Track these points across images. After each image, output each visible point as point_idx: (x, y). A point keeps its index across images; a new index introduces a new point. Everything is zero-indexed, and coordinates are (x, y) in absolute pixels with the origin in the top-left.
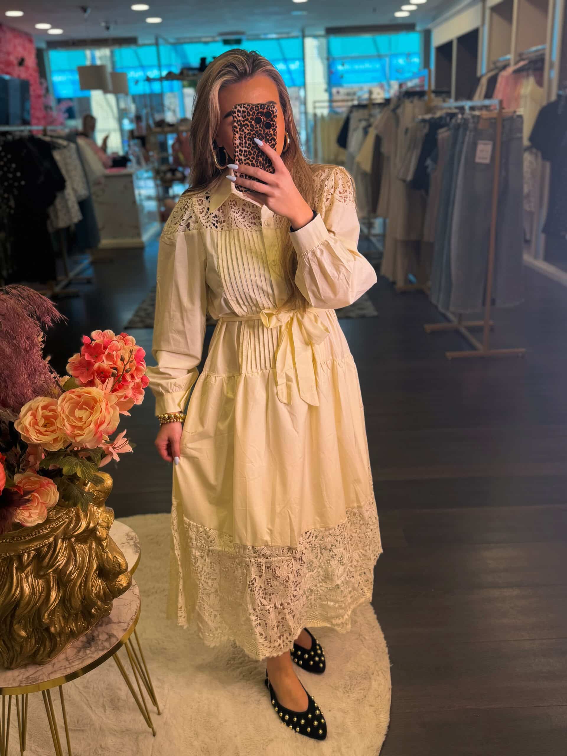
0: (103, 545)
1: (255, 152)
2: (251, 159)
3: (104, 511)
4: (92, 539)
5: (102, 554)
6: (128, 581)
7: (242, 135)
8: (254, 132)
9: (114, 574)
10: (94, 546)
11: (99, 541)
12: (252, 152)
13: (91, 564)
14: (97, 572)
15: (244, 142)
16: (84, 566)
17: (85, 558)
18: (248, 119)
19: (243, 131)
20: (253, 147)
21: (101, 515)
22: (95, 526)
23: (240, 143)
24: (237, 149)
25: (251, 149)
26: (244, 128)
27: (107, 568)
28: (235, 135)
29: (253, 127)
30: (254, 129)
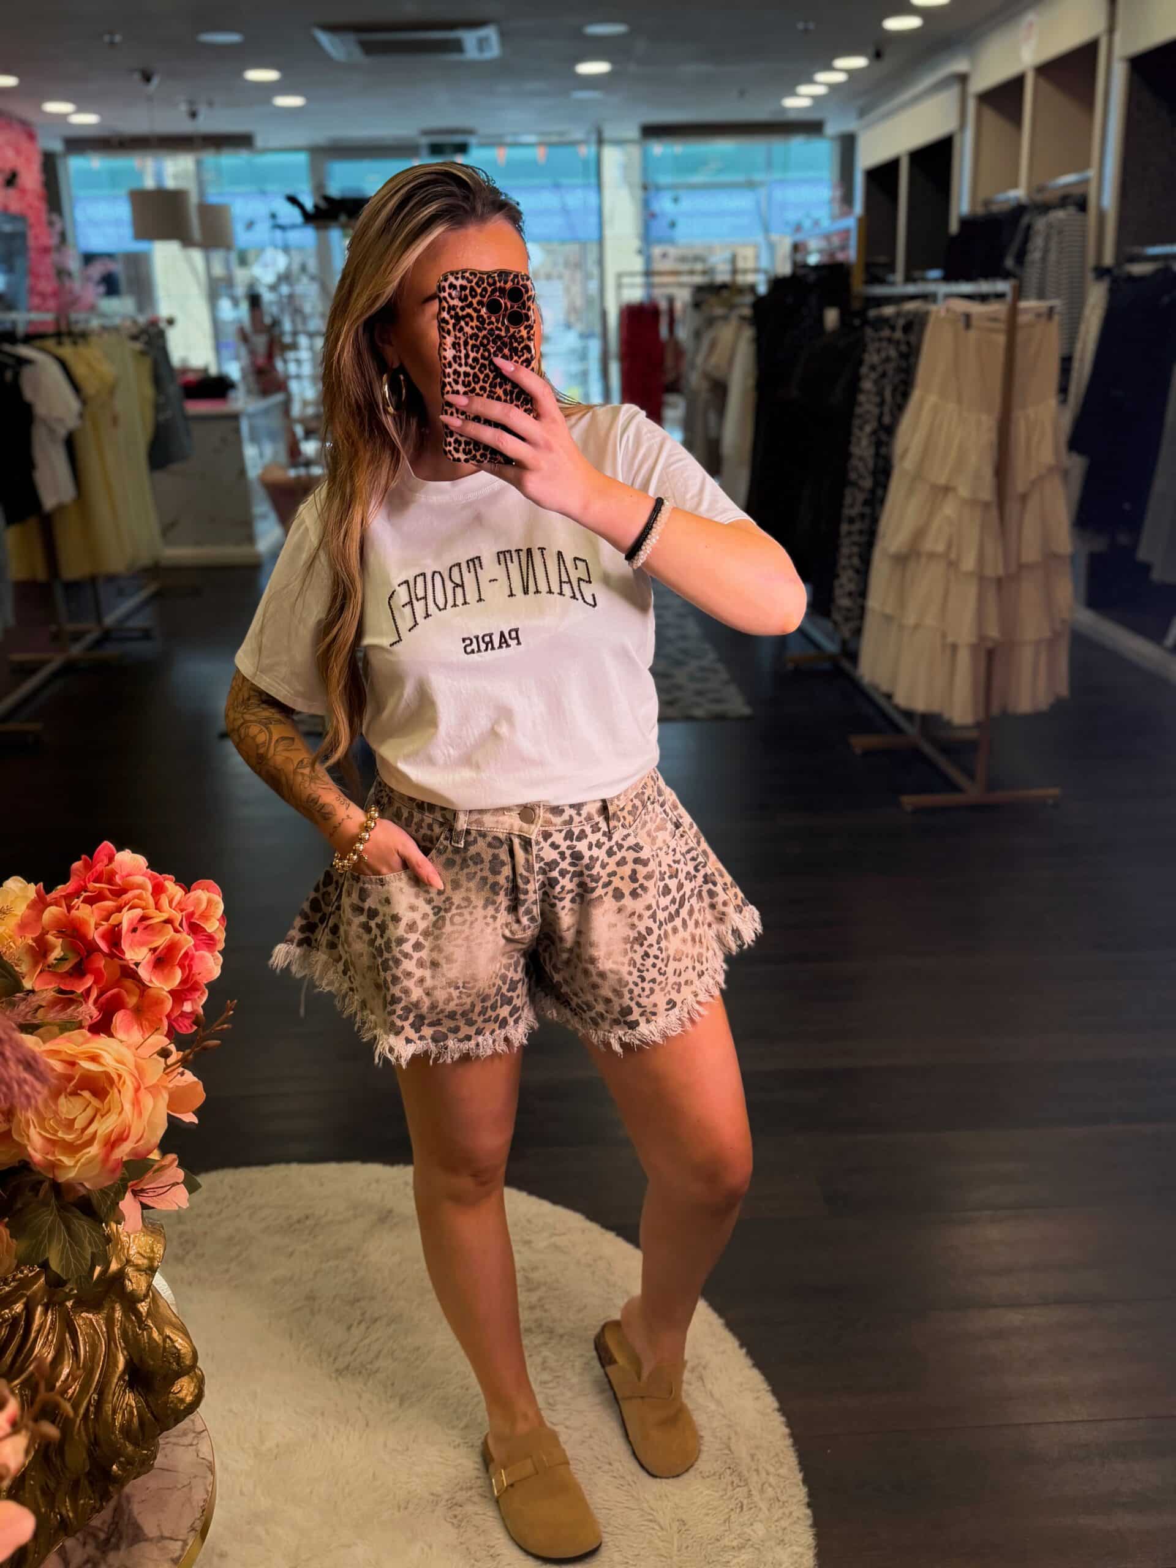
1: (487, 376)
2: (478, 390)
4: (115, 1299)
6: (196, 1392)
7: (460, 338)
8: (485, 332)
10: (119, 1315)
12: (482, 376)
13: (111, 1359)
14: (126, 1379)
15: (462, 355)
16: (95, 1367)
17: (97, 1346)
18: (471, 303)
19: (461, 330)
20: (483, 365)
22: (120, 1269)
23: (454, 357)
24: (448, 370)
25: (480, 370)
26: (462, 323)
27: (149, 1365)
28: (445, 338)
29: (483, 322)
30: (486, 326)
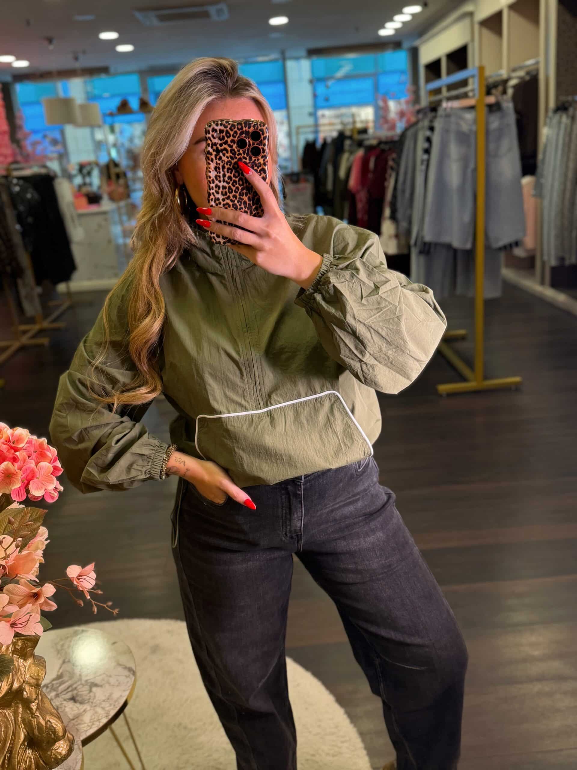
0: (32, 709)
3: (33, 664)
4: (18, 701)
5: (31, 721)
6: (68, 748)
7: (219, 164)
8: (236, 160)
9: (48, 742)
10: (20, 710)
11: (27, 703)
13: (16, 734)
14: (26, 743)
15: (221, 175)
16: (7, 739)
17: (8, 727)
18: (227, 142)
19: (220, 158)
20: (235, 181)
21: (28, 670)
22: (20, 686)
23: (216, 177)
25: (232, 184)
26: (221, 154)
27: (38, 737)
28: (210, 164)
29: (234, 154)
30: (236, 156)
